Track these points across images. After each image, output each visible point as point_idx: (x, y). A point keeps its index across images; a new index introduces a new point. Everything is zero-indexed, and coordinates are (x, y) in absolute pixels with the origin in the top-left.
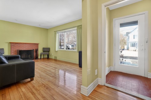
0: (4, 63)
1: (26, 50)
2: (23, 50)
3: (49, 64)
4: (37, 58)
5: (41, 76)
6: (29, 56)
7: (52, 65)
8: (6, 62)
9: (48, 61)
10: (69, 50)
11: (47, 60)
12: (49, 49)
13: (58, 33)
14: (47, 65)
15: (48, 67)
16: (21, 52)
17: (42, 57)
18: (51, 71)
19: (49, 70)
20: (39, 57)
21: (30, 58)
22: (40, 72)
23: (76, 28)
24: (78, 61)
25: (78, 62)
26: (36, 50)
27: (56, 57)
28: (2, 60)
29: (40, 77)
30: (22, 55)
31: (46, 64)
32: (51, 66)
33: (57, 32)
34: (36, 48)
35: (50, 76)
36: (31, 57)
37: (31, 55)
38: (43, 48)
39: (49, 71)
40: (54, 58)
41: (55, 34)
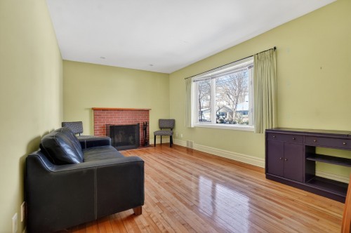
0: (70, 163)
1: (124, 124)
2: (117, 124)
3: (176, 160)
4: (145, 143)
5: (161, 202)
6: (131, 138)
7: (185, 165)
8: (75, 160)
9: (171, 151)
10: (223, 125)
11: (170, 148)
12: (173, 122)
13: (194, 81)
14: (172, 165)
15: (174, 171)
16: (113, 130)
17: (158, 141)
18: (183, 186)
19: (179, 180)
20: (151, 142)
21: (132, 142)
22: (155, 184)
23: (251, 61)
24: (264, 160)
25: (264, 163)
26: (144, 125)
27: (192, 143)
28: (65, 153)
29: (159, 204)
30: (116, 136)
31: (168, 162)
32: (182, 167)
33: (193, 79)
34: (145, 121)
35: (186, 204)
36: (134, 140)
37: (134, 136)
38: (161, 121)
39: (179, 183)
40: (185, 146)
41: (188, 84)
